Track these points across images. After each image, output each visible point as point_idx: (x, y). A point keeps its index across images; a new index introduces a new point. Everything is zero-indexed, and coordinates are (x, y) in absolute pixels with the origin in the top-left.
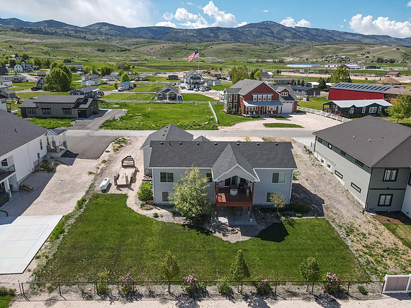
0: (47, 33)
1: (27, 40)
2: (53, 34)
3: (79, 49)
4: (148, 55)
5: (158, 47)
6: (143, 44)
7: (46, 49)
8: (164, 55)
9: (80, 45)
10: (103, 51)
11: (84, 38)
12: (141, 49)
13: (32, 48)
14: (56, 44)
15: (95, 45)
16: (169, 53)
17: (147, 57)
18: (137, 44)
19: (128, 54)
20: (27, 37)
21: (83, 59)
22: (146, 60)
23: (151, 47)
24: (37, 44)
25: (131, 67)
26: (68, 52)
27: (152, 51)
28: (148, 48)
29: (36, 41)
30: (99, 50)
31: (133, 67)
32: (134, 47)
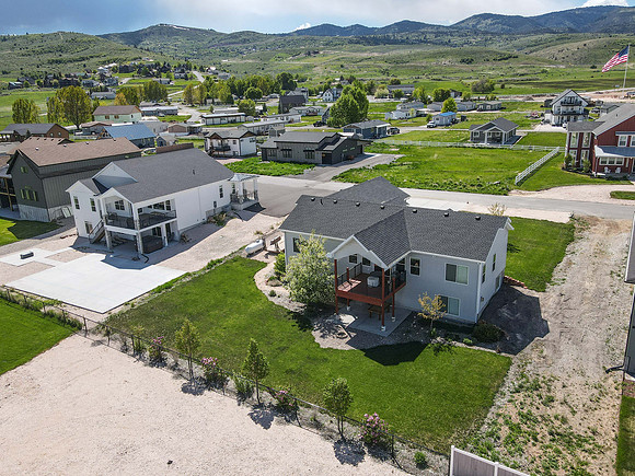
0: (395, 42)
1: (365, 55)
2: (403, 42)
3: (433, 62)
4: (551, 63)
5: (573, 46)
6: (546, 44)
7: (385, 66)
8: (583, 61)
9: (434, 56)
10: (470, 62)
11: (448, 43)
12: (541, 52)
13: (368, 66)
14: (401, 57)
15: (458, 54)
16: (595, 56)
17: (547, 68)
18: (537, 43)
19: (512, 63)
20: (366, 51)
21: (435, 77)
22: (544, 72)
23: (560, 47)
24: (376, 59)
25: (497, 86)
26: (416, 67)
27: (561, 55)
28: (553, 50)
29: (376, 54)
30: (463, 61)
31: (503, 87)
32: (527, 50)
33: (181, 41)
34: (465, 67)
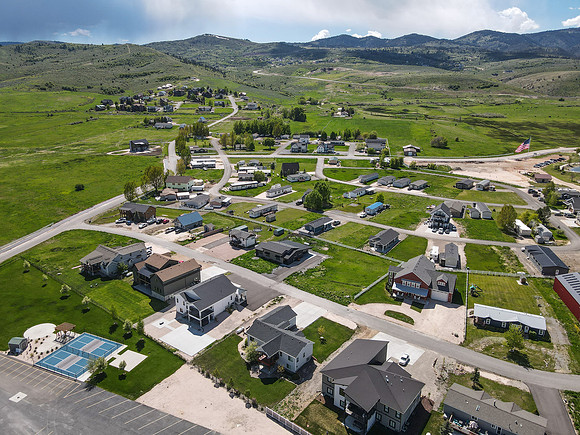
5: (550, 76)
8: (555, 92)
10: (456, 88)
21: (424, 101)
22: (517, 102)
24: (379, 80)
27: (538, 84)
29: (380, 75)
30: (451, 87)
33: (222, 49)
34: (452, 93)
